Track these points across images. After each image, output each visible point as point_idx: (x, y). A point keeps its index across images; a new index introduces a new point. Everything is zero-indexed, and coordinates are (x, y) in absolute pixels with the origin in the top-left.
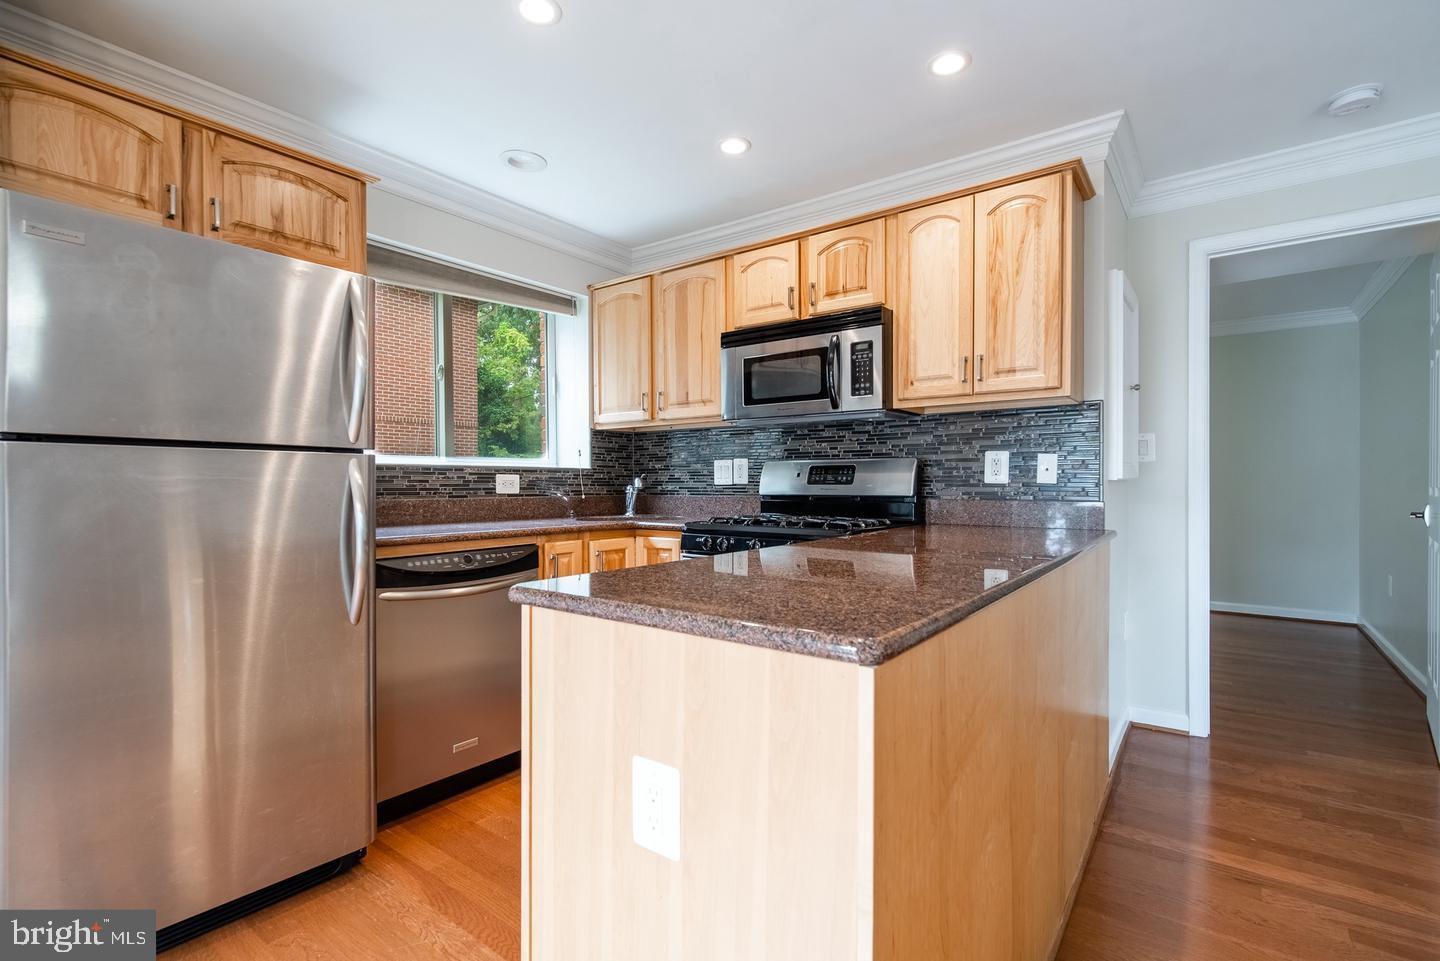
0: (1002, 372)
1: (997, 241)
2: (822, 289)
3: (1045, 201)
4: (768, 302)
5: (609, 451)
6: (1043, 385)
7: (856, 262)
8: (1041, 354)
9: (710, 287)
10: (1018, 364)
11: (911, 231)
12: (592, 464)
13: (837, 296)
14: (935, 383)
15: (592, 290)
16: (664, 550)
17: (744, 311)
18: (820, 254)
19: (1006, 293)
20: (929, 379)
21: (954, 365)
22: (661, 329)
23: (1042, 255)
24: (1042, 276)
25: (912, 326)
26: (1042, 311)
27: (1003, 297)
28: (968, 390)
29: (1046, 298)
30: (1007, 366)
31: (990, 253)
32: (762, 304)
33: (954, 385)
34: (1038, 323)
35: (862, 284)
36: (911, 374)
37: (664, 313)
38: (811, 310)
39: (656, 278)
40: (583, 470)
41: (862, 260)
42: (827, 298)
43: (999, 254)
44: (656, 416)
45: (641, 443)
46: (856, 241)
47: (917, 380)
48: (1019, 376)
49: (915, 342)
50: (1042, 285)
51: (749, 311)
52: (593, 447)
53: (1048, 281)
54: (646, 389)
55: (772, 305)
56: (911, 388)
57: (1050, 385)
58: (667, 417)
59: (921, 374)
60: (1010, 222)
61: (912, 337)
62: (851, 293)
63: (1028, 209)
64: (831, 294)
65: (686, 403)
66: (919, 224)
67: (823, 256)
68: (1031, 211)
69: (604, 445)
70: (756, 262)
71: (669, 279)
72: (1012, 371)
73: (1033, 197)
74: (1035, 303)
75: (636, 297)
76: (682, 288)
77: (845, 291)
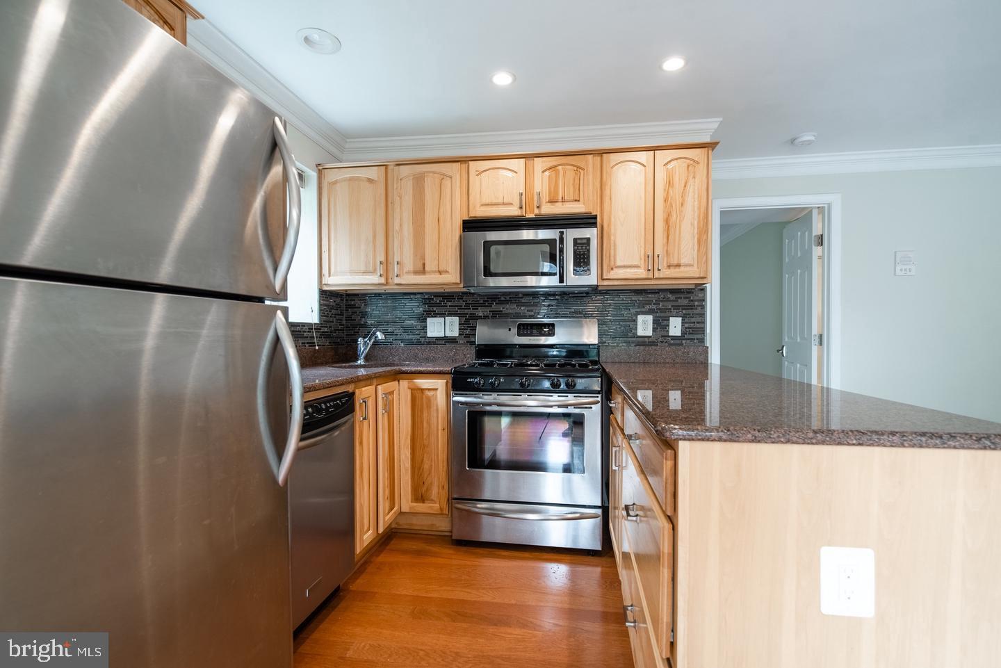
0: (672, 266)
1: (670, 183)
2: (545, 198)
3: (698, 163)
4: (500, 201)
5: (331, 308)
6: (698, 276)
7: (572, 182)
8: (696, 256)
9: (447, 182)
10: (683, 261)
11: (612, 167)
12: (320, 319)
13: (557, 204)
14: (628, 270)
15: (321, 170)
16: (429, 389)
17: (478, 205)
18: (543, 172)
19: (675, 216)
20: (625, 267)
21: (641, 259)
22: (398, 210)
23: (696, 196)
24: (696, 209)
25: (612, 231)
26: (696, 231)
27: (674, 218)
28: (651, 276)
29: (699, 222)
30: (676, 262)
31: (665, 190)
32: (495, 201)
33: (641, 273)
34: (694, 237)
35: (577, 198)
36: (612, 263)
37: (401, 198)
38: (537, 211)
39: (390, 168)
40: (315, 324)
41: (577, 181)
42: (549, 204)
43: (671, 192)
44: (390, 281)
45: (353, 303)
46: (572, 167)
47: (616, 267)
48: (682, 269)
49: (615, 241)
50: (696, 214)
51: (482, 205)
52: (321, 305)
53: (700, 212)
54: (381, 257)
55: (503, 204)
56: (612, 271)
57: (701, 276)
58: (403, 282)
59: (619, 263)
60: (677, 173)
61: (612, 238)
62: (568, 203)
63: (688, 166)
64: (552, 202)
65: (423, 271)
66: (617, 164)
67: (547, 173)
68: (690, 168)
69: (327, 303)
70: (489, 169)
71: (405, 170)
72: (678, 265)
73: (691, 160)
74: (692, 224)
75: (370, 181)
76: (419, 180)
77: (563, 201)
